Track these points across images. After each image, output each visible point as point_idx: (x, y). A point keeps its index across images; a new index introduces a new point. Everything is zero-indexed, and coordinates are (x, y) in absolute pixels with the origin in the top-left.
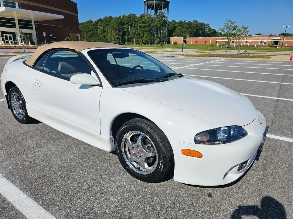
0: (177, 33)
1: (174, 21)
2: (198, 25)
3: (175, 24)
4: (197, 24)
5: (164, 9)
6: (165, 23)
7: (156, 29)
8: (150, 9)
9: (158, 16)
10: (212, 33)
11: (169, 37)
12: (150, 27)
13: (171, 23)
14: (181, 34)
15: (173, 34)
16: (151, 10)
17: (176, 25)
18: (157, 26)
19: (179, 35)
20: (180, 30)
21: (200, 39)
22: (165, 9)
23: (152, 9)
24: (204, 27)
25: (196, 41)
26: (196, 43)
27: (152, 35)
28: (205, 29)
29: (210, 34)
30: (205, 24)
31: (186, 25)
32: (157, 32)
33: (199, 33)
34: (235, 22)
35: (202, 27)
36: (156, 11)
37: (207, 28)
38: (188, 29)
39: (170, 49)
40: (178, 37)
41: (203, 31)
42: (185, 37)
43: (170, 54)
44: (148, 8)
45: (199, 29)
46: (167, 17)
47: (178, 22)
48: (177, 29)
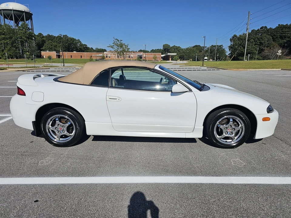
0: (47, 47)
1: (40, 34)
2: (69, 40)
3: (43, 37)
4: (67, 39)
5: (26, 21)
6: (31, 36)
7: (20, 42)
8: (8, 19)
9: (21, 28)
10: (84, 48)
11: (39, 51)
12: (13, 39)
13: (38, 36)
14: (52, 48)
15: (44, 48)
16: (9, 21)
17: (44, 39)
18: (21, 38)
19: (51, 50)
20: (51, 44)
21: (75, 53)
22: (28, 21)
23: (11, 19)
24: (75, 42)
25: (71, 56)
26: (71, 57)
27: (17, 48)
28: (76, 44)
29: (83, 49)
30: (75, 39)
31: (56, 39)
32: (23, 45)
33: (71, 48)
34: (121, 41)
35: (73, 42)
36: (17, 22)
37: (78, 43)
38: (59, 44)
39: (46, 64)
40: (50, 51)
41: (75, 46)
42: (58, 52)
43: (57, 68)
44: (5, 17)
45: (70, 44)
46: (32, 29)
47: (46, 36)
48: (47, 43)
